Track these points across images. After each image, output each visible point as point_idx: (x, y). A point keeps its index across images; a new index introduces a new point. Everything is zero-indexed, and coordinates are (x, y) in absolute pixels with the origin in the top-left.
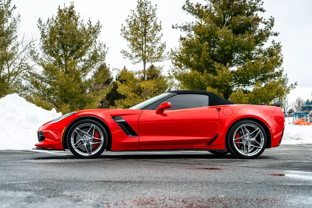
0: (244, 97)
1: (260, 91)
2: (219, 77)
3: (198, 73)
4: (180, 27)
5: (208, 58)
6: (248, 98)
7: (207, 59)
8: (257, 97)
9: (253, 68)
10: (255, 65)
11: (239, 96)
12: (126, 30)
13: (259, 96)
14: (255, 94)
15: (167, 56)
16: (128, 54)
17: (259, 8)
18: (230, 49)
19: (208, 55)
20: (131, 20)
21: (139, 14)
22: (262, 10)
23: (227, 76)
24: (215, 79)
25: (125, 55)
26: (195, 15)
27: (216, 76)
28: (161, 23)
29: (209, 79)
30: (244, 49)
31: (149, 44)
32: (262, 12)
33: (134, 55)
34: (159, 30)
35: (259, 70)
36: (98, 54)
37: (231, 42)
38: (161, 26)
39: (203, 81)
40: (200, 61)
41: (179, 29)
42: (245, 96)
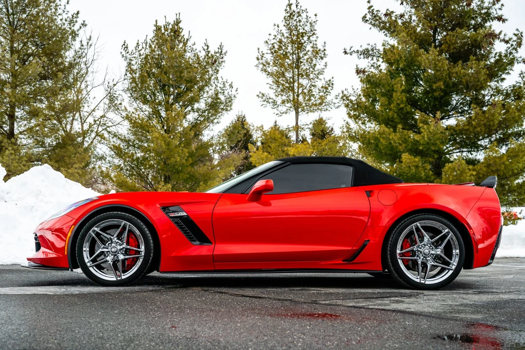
0: (467, 171)
1: (495, 161)
2: (423, 137)
3: (386, 129)
4: (358, 52)
5: (405, 103)
6: (474, 173)
7: (402, 106)
8: (490, 171)
9: (483, 121)
10: (487, 115)
11: (459, 170)
12: (265, 59)
13: (494, 169)
14: (487, 166)
15: (335, 101)
16: (270, 98)
17: (496, 16)
18: (443, 87)
19: (404, 99)
20: (275, 41)
21: (287, 31)
22: (501, 18)
23: (437, 134)
24: (417, 141)
25: (264, 101)
26: (384, 30)
27: (419, 135)
28: (326, 45)
29: (405, 141)
30: (468, 88)
31: (304, 81)
32: (501, 22)
33: (279, 102)
34: (322, 58)
35: (494, 124)
36: (219, 99)
37: (444, 75)
38: (325, 50)
39: (395, 143)
40: (390, 110)
41: (355, 55)
42: (469, 169)
